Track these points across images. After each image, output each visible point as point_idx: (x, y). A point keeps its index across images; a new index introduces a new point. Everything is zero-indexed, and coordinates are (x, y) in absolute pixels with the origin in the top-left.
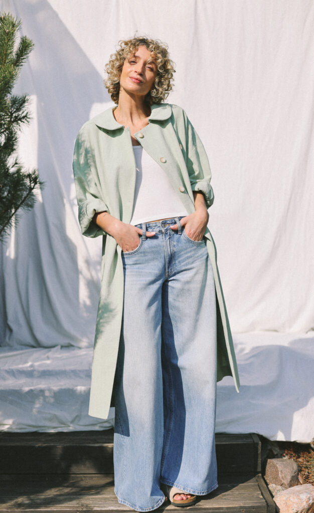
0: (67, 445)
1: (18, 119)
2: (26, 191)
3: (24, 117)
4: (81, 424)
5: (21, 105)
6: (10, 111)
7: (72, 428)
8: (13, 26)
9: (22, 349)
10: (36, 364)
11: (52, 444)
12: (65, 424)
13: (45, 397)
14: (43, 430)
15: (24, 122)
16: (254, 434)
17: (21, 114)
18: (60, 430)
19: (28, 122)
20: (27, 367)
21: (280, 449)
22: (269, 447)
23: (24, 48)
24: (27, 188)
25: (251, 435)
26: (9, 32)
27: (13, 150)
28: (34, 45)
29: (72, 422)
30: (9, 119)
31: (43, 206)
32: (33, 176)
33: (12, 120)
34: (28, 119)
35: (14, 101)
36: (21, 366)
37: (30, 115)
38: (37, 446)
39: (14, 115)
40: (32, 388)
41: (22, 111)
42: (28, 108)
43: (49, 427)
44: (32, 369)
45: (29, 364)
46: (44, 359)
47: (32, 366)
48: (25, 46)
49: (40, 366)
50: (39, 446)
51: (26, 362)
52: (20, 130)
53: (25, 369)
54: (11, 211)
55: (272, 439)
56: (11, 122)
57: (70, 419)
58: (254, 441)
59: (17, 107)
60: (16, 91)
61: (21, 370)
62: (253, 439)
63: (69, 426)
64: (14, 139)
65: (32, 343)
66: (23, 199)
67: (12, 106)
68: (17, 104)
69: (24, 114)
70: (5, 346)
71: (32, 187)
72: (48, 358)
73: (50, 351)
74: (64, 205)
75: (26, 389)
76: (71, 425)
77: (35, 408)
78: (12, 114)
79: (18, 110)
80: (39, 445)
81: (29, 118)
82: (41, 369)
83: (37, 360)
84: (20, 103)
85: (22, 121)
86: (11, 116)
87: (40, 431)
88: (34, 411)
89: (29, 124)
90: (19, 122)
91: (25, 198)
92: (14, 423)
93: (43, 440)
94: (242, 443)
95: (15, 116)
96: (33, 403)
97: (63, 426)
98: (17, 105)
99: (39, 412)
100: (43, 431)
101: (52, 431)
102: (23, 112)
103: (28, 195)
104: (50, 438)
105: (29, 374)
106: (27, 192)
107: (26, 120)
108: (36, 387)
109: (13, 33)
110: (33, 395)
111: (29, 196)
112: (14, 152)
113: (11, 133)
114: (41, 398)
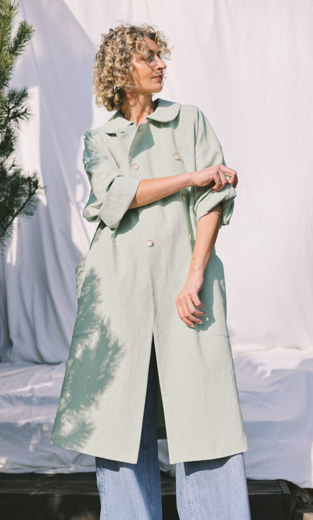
0: (68, 493)
1: (16, 115)
2: (25, 197)
3: (23, 114)
4: (83, 464)
5: (20, 99)
6: (8, 106)
7: (72, 469)
8: (11, 8)
9: (24, 366)
10: (37, 387)
11: (50, 492)
12: (65, 464)
13: (43, 432)
14: (40, 470)
15: (23, 119)
16: (281, 480)
17: (20, 109)
18: (59, 471)
19: (28, 118)
20: (26, 392)
21: (310, 496)
22: (299, 494)
23: (23, 35)
24: (26, 193)
25: (278, 483)
26: (6, 15)
27: (12, 150)
28: (34, 31)
29: (74, 462)
30: (6, 115)
31: (47, 209)
32: (33, 180)
33: (10, 116)
34: (28, 116)
35: (12, 95)
36: (19, 390)
37: (30, 110)
38: (32, 494)
39: (12, 111)
40: (30, 421)
41: (21, 106)
42: (27, 103)
43: (47, 468)
44: (31, 394)
45: (29, 388)
46: (45, 381)
47: (31, 391)
48: (24, 33)
49: (41, 390)
50: (35, 495)
51: (26, 385)
52: (18, 128)
53: (23, 395)
54: (8, 219)
55: (303, 486)
56: (8, 119)
57: (71, 459)
58: (282, 491)
59: (16, 101)
60: (14, 83)
61: (19, 396)
62: (281, 489)
63: (70, 467)
64: (12, 138)
65: (35, 357)
66: (21, 206)
67: (9, 101)
68: (16, 98)
69: (23, 110)
70: (6, 361)
71: (32, 192)
72: (51, 379)
73: (54, 369)
74: (70, 209)
75: (22, 422)
76: (73, 466)
77: (32, 444)
78: (9, 110)
79: (17, 104)
80: (35, 493)
81: (29, 114)
82: (40, 395)
83: (39, 381)
84: (19, 97)
85: (20, 118)
86: (8, 112)
87: (38, 472)
88: (31, 448)
89: (28, 121)
90: (18, 118)
91: (24, 204)
92: (7, 462)
93: (40, 485)
94: (269, 494)
95: (14, 113)
96: (30, 438)
97: (63, 466)
98: (15, 100)
99: (36, 449)
100: (41, 472)
101: (51, 472)
102: (22, 108)
103: (27, 201)
104: (47, 483)
105: (27, 401)
106: (27, 198)
107: (25, 116)
108: (34, 419)
109: (9, 18)
110: (30, 430)
111: (29, 202)
112: (13, 152)
113: (9, 131)
114: (39, 432)
